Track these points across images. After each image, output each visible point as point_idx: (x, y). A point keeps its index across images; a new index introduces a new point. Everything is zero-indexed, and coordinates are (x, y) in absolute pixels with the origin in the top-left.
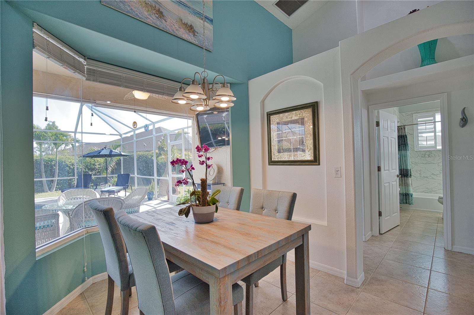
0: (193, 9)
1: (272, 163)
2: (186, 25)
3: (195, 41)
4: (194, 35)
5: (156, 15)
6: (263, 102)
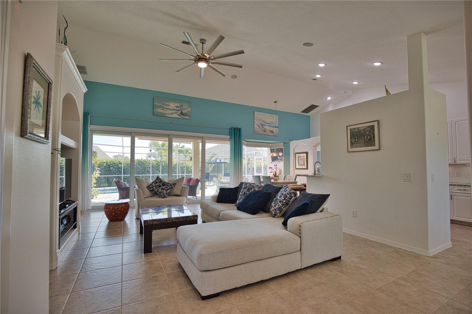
0: (273, 126)
1: (296, 169)
2: (271, 131)
3: (273, 135)
4: (273, 133)
5: (264, 132)
6: (294, 149)
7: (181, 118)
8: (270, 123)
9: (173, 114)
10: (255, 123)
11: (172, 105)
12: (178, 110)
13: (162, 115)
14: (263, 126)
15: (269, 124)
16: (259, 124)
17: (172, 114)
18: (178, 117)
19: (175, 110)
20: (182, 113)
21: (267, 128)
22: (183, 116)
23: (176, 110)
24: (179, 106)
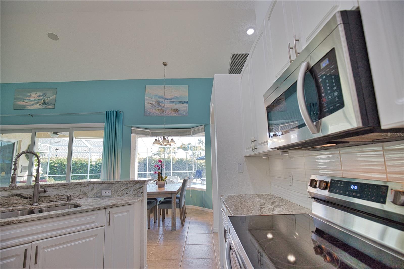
0: (178, 102)
2: (174, 110)
3: (178, 115)
4: (178, 112)
5: (162, 112)
7: (42, 108)
8: (173, 98)
9: (35, 105)
10: (146, 101)
11: (34, 95)
12: (40, 100)
13: (22, 108)
14: (160, 104)
15: (171, 99)
16: (152, 102)
17: (32, 105)
18: (40, 107)
19: (36, 100)
20: (44, 103)
21: (167, 105)
22: (45, 106)
23: (39, 100)
24: (41, 94)
